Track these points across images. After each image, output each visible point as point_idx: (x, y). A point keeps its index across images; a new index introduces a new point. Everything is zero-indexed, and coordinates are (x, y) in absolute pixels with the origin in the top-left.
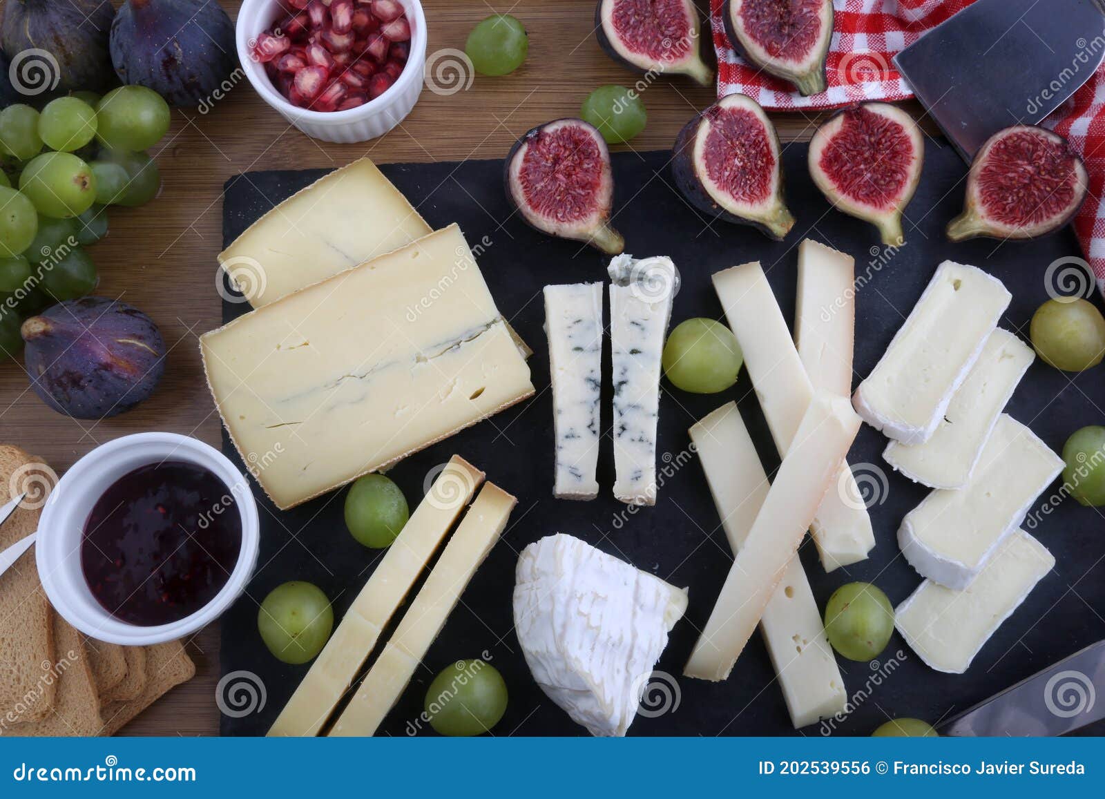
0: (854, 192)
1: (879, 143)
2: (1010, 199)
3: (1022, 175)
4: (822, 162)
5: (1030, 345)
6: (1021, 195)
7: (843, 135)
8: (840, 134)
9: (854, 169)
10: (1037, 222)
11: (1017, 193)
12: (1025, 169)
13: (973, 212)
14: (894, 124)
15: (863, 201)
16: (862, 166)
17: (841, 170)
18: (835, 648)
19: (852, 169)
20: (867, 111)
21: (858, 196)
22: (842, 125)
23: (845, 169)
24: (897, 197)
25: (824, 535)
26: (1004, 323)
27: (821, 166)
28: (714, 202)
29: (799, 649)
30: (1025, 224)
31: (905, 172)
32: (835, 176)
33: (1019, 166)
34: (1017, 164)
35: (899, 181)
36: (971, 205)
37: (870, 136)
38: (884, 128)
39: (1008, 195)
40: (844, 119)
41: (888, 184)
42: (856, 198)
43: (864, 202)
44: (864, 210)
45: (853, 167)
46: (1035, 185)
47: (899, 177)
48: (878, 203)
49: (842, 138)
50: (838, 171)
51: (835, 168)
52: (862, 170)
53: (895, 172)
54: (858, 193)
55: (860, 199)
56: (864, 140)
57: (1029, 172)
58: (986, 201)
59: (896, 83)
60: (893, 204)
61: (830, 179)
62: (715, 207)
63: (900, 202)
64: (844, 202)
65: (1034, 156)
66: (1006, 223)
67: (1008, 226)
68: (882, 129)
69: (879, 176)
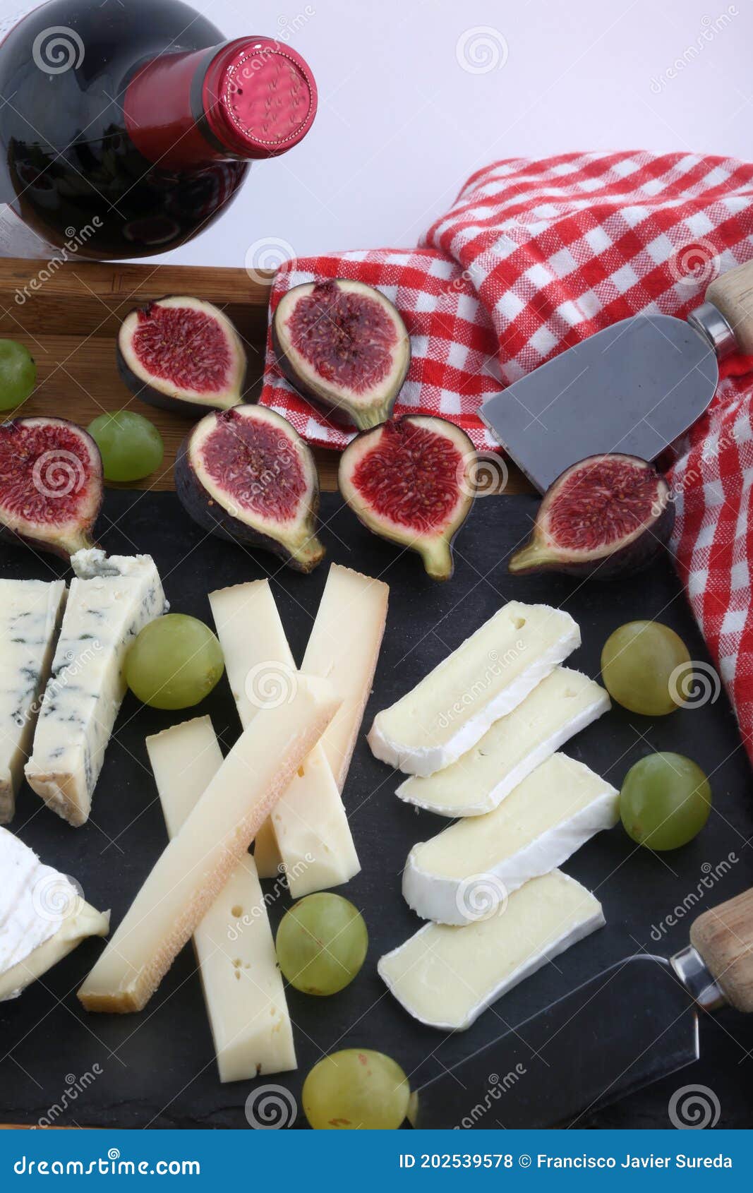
0: (392, 513)
1: (423, 458)
2: (581, 524)
3: (600, 500)
4: (355, 477)
5: (601, 683)
6: (594, 519)
7: (382, 450)
8: (378, 447)
9: (394, 486)
10: (607, 543)
11: (590, 518)
12: (601, 494)
13: (539, 541)
14: (441, 440)
15: (403, 522)
16: (403, 484)
17: (377, 487)
18: (285, 974)
19: (390, 487)
20: (411, 426)
21: (397, 517)
22: (381, 439)
23: (381, 486)
24: (445, 520)
25: (285, 833)
26: (573, 661)
27: (353, 482)
28: (210, 497)
29: (238, 976)
30: (595, 546)
31: (455, 492)
32: (369, 494)
33: (596, 491)
34: (595, 490)
35: (447, 501)
36: (538, 534)
37: (413, 451)
38: (431, 442)
39: (579, 520)
40: (383, 432)
41: (433, 505)
42: (395, 519)
43: (405, 525)
44: (405, 534)
45: (392, 485)
46: (611, 509)
47: (448, 497)
48: (421, 526)
49: (380, 453)
50: (373, 489)
51: (370, 485)
52: (402, 489)
53: (444, 491)
54: (397, 514)
55: (399, 521)
56: (407, 455)
57: (605, 496)
58: (555, 528)
59: (481, 433)
60: (442, 528)
61: (364, 497)
62: (211, 503)
63: (449, 525)
64: (382, 524)
65: (614, 481)
66: (575, 548)
67: (577, 551)
68: (428, 445)
69: (424, 496)
